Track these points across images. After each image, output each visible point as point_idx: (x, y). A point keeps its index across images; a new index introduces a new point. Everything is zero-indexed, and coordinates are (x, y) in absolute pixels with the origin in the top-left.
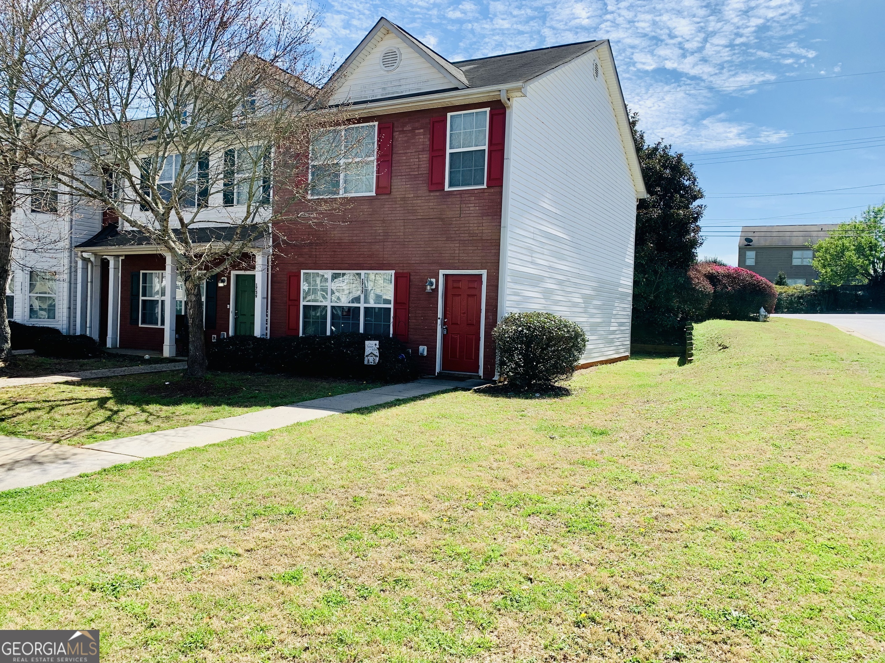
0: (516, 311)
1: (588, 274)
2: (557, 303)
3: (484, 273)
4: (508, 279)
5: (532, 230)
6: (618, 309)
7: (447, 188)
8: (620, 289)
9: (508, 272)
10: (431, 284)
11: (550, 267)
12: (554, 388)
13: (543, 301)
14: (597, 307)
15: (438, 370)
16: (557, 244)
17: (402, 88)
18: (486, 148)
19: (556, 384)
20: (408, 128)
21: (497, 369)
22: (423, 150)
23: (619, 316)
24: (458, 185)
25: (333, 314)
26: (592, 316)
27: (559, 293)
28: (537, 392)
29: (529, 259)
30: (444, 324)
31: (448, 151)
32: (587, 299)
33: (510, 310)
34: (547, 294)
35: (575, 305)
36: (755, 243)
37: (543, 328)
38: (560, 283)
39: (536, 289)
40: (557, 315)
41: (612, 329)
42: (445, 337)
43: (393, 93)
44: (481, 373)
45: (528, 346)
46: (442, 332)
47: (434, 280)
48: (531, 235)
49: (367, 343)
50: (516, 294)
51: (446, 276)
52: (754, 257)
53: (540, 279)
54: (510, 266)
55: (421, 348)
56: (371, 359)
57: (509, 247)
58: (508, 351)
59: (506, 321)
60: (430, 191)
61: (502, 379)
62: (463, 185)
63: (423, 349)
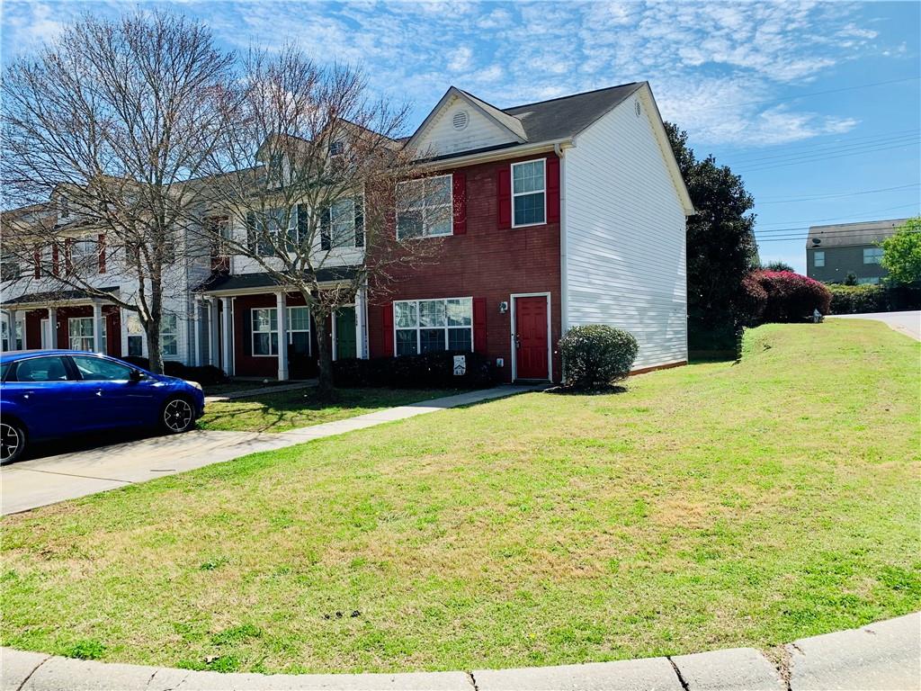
0: (577, 325)
1: (642, 289)
2: (613, 316)
3: (548, 294)
4: (569, 298)
5: (587, 255)
6: (673, 318)
7: (513, 226)
8: (674, 301)
9: (568, 293)
10: (504, 306)
11: (605, 285)
12: (612, 387)
13: (600, 315)
14: (652, 318)
15: (513, 377)
16: (612, 266)
17: (471, 144)
18: (544, 191)
19: (615, 385)
20: (478, 178)
21: (564, 373)
22: (492, 195)
23: (674, 325)
24: (522, 223)
25: (421, 336)
26: (648, 325)
27: (615, 307)
28: (597, 390)
29: (587, 280)
30: (516, 339)
31: (513, 195)
32: (642, 311)
33: (572, 324)
34: (604, 309)
35: (631, 317)
36: (823, 243)
37: (600, 337)
38: (615, 298)
39: (594, 305)
40: (612, 327)
41: (668, 337)
42: (517, 350)
43: (464, 149)
44: (550, 378)
45: (588, 353)
46: (516, 346)
47: (506, 303)
48: (587, 260)
49: (455, 357)
50: (578, 311)
51: (516, 299)
52: (823, 257)
53: (597, 296)
54: (570, 288)
55: (498, 360)
56: (459, 371)
57: (569, 272)
58: (572, 358)
59: (569, 333)
60: (499, 229)
61: (568, 382)
62: (527, 223)
63: (500, 361)
